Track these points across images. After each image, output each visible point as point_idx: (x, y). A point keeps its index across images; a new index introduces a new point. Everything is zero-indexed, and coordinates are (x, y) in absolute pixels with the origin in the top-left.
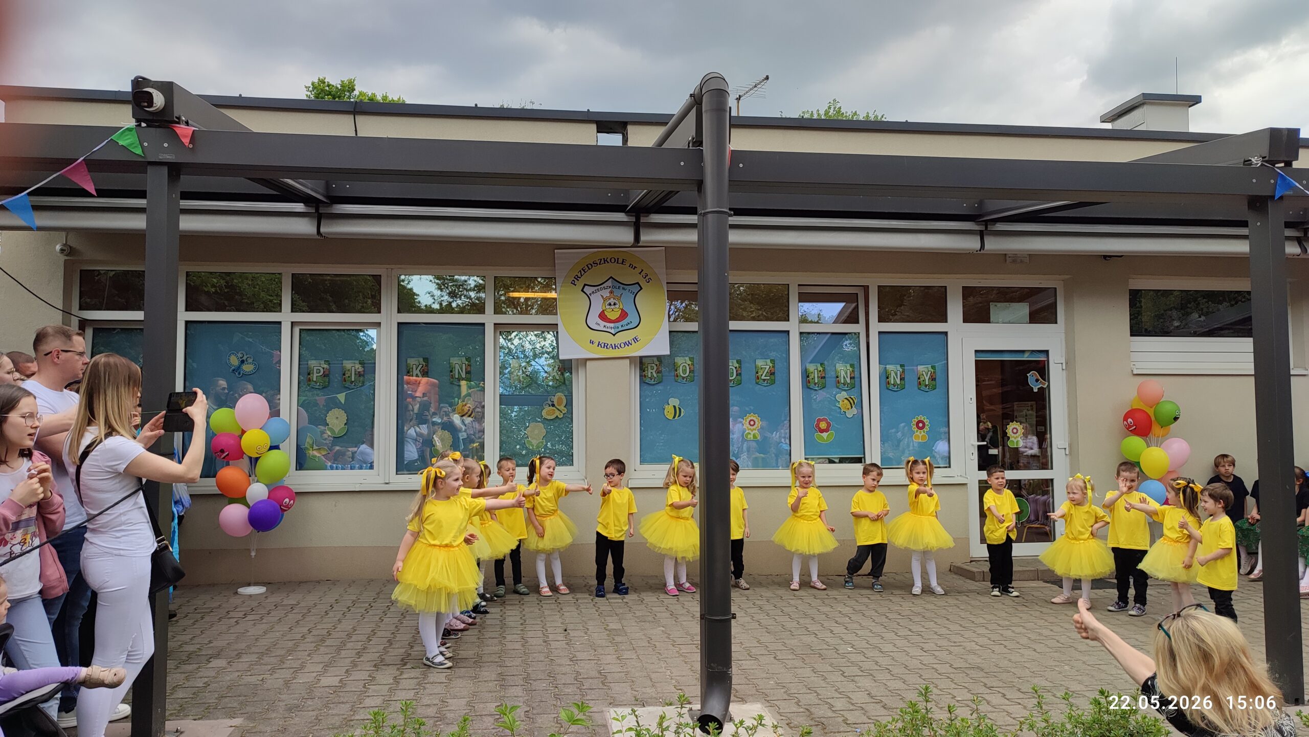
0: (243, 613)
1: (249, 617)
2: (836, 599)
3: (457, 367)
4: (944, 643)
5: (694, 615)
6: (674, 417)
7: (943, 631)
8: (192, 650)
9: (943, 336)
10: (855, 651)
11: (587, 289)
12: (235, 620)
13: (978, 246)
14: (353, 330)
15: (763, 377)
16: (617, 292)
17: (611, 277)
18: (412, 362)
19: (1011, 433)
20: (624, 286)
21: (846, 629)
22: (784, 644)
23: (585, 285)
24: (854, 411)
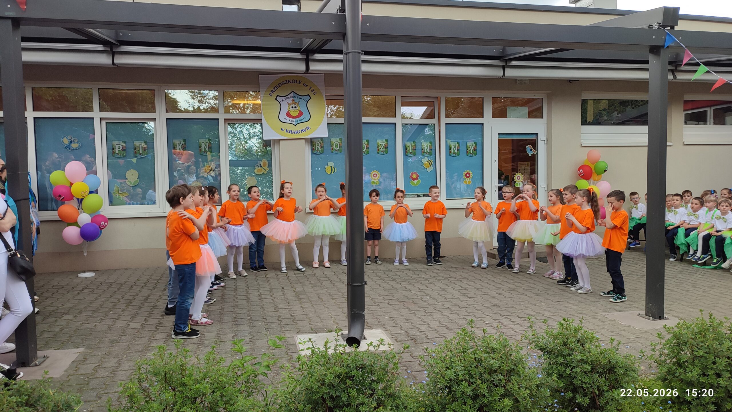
0: (82, 288)
1: (86, 290)
2: (421, 271)
3: (203, 144)
4: (479, 293)
5: (343, 282)
6: (331, 173)
7: (479, 287)
8: (52, 310)
9: (481, 126)
10: (432, 299)
11: (278, 98)
12: (78, 292)
13: (502, 74)
14: (141, 123)
15: (381, 150)
16: (297, 100)
17: (293, 91)
18: (176, 141)
19: (517, 179)
20: (301, 97)
21: (427, 287)
22: (393, 296)
23: (277, 96)
24: (432, 168)
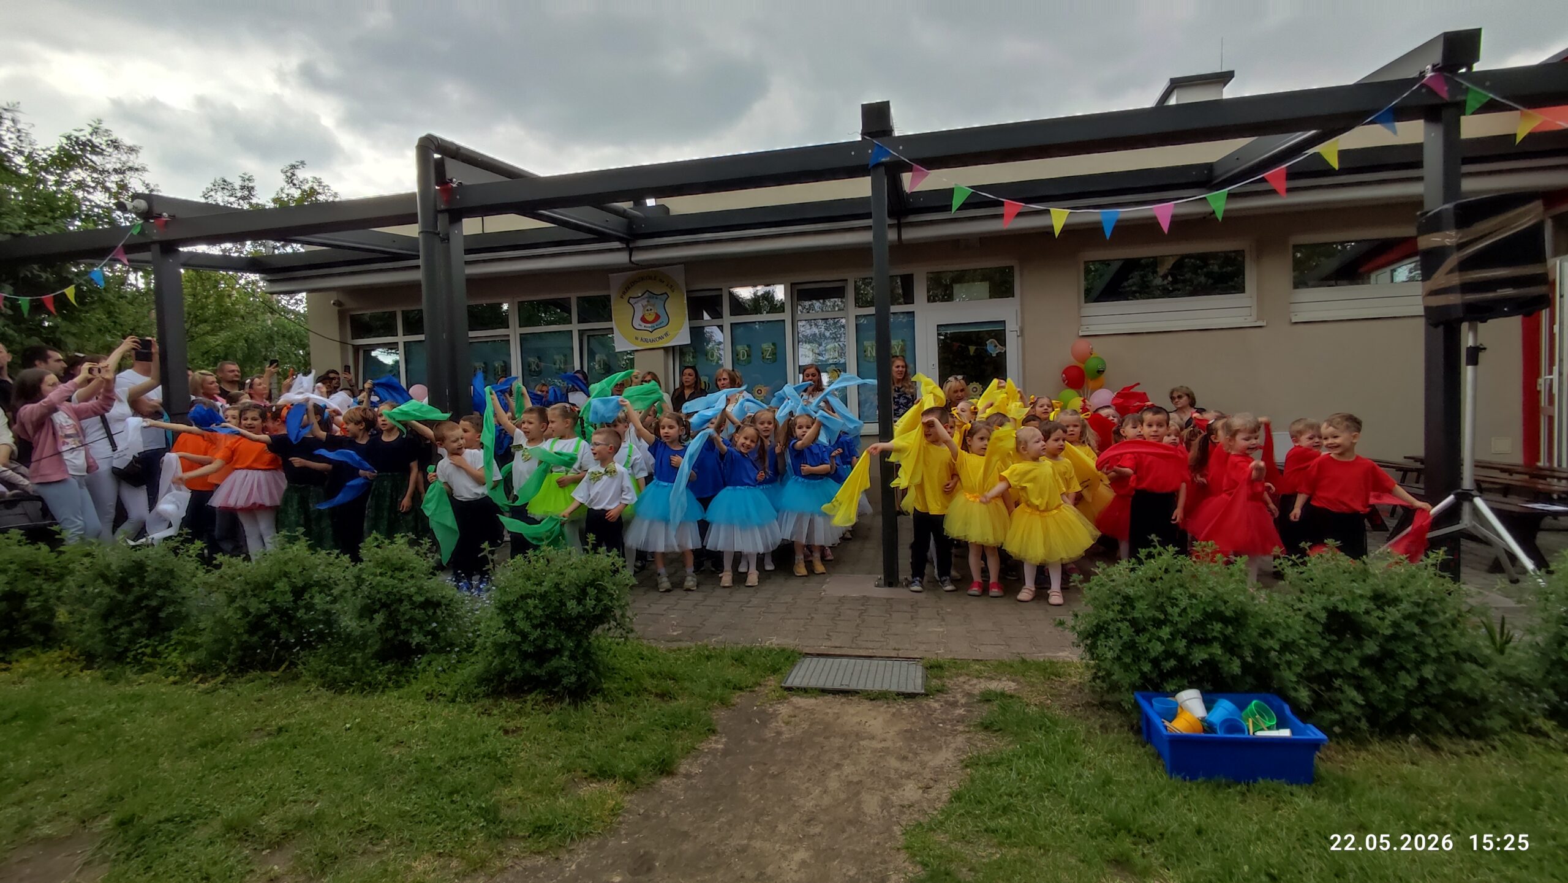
3: (558, 361)
11: (632, 301)
13: (896, 237)
15: (767, 357)
16: (652, 301)
17: (648, 290)
18: (530, 360)
20: (656, 296)
23: (628, 299)
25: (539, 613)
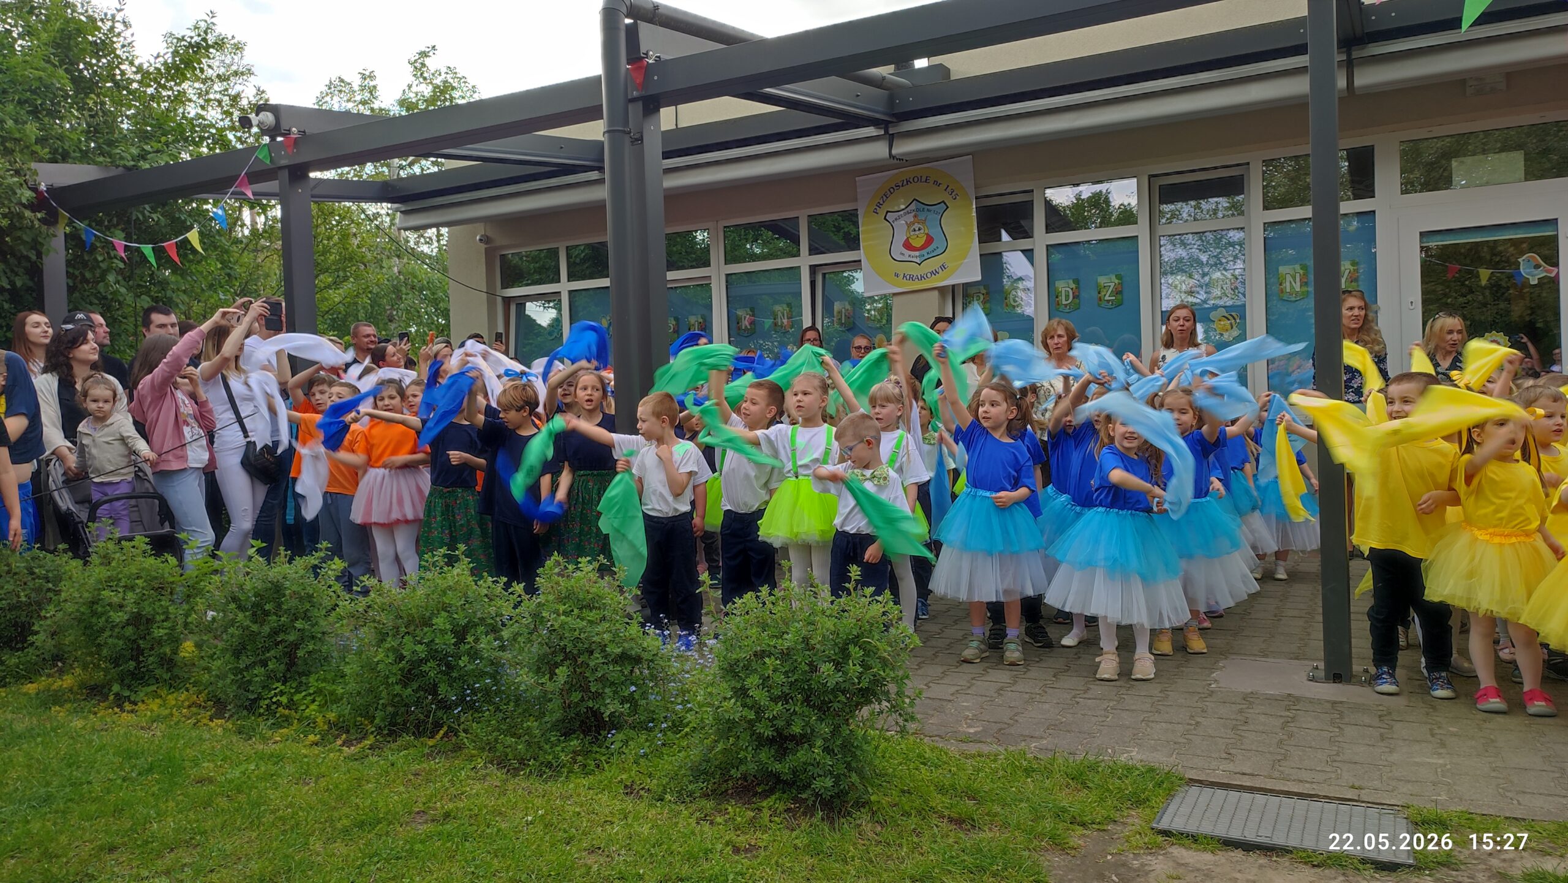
3: (780, 314)
11: (890, 216)
15: (1107, 298)
17: (915, 199)
18: (740, 312)
20: (929, 208)
23: (884, 213)
24: (1235, 332)
25: (780, 678)
